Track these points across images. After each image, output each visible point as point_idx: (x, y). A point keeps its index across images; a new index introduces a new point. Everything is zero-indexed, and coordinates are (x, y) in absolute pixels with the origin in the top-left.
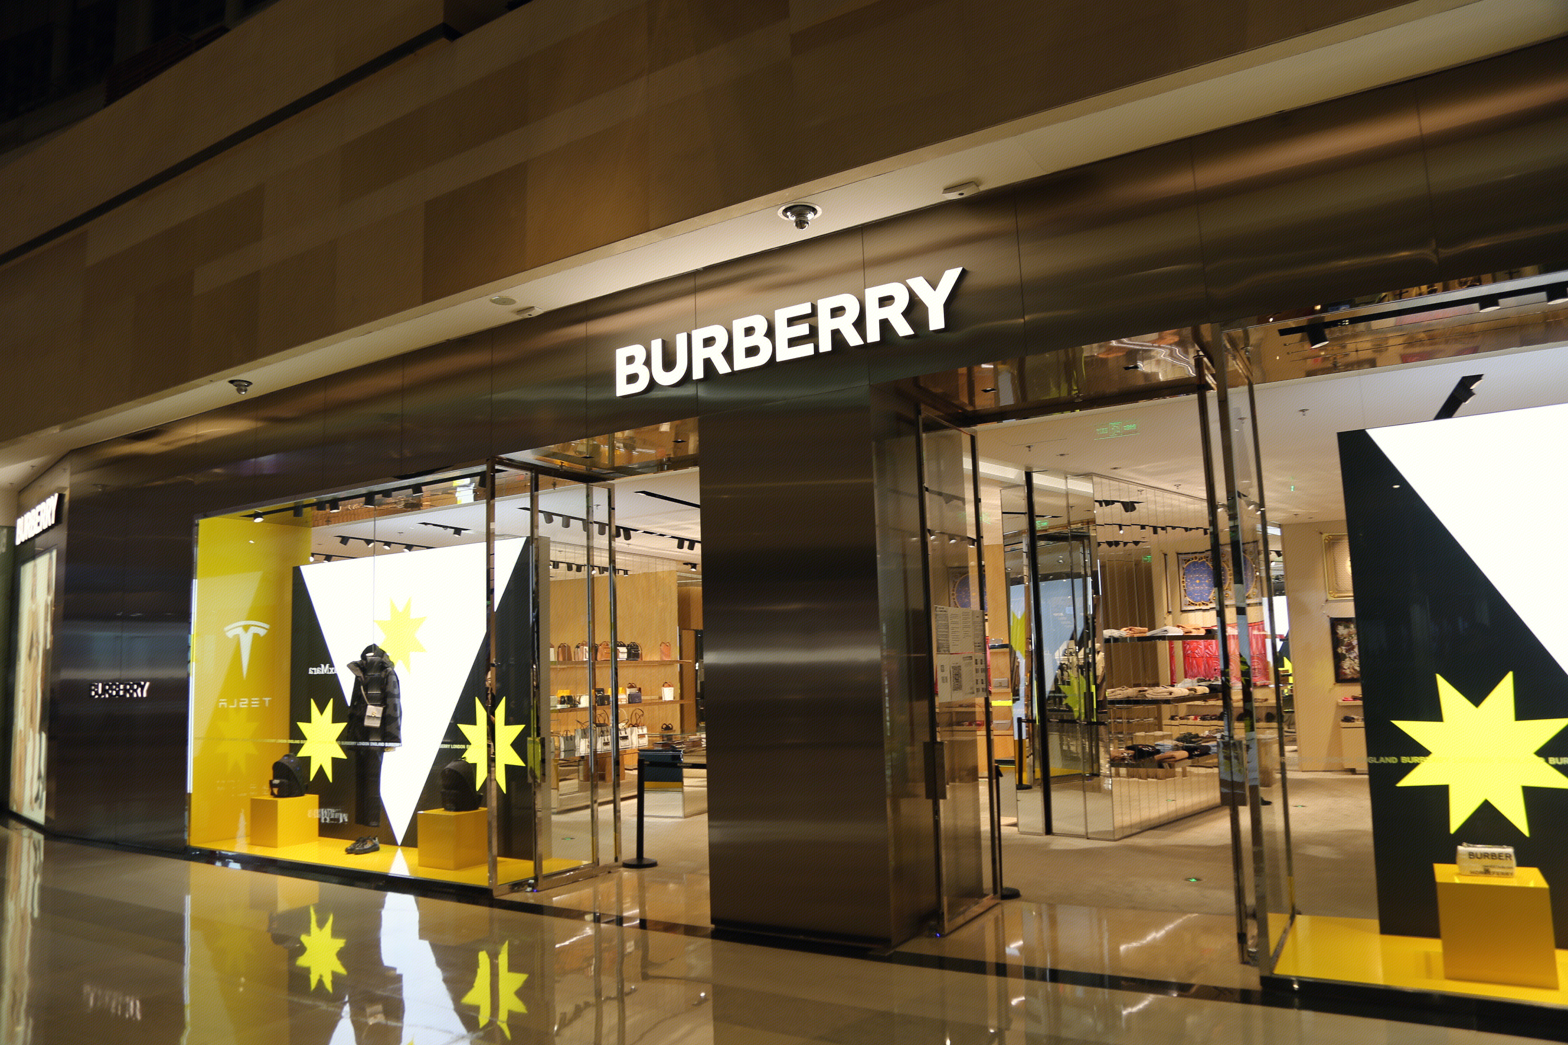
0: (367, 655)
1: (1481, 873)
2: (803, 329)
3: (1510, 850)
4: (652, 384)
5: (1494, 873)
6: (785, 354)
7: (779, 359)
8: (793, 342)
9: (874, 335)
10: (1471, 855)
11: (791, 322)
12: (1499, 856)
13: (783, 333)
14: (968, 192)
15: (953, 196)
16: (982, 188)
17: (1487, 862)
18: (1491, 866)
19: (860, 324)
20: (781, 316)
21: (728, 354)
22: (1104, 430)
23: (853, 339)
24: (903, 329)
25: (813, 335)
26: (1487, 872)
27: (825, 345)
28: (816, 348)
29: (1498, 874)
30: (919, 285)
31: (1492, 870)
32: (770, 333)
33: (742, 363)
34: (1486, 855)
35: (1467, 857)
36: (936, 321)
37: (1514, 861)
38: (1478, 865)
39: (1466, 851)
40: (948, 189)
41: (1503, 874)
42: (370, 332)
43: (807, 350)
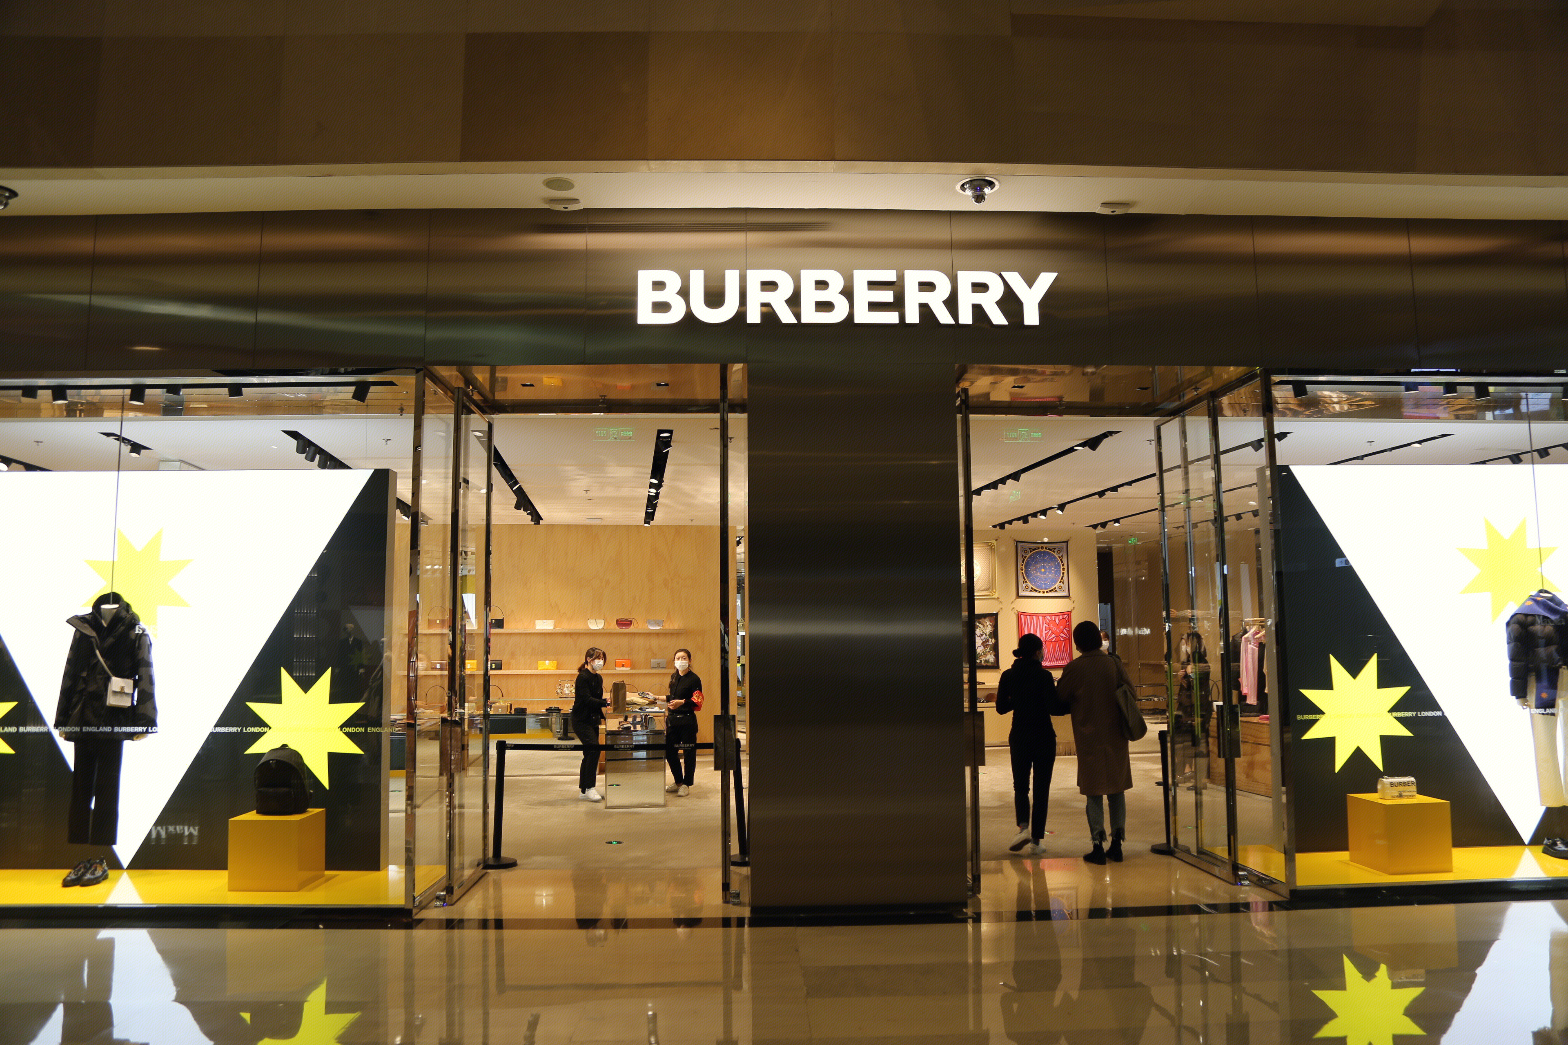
0: (104, 607)
1: (1397, 796)
2: (887, 296)
3: (1412, 779)
4: (689, 317)
5: (1405, 796)
6: (863, 316)
7: (857, 320)
8: (874, 306)
9: (966, 317)
10: (1392, 784)
11: (873, 285)
12: (1405, 784)
13: (863, 296)
14: (1119, 211)
15: (1107, 211)
16: (1132, 211)
17: (1401, 788)
18: (1404, 791)
19: (952, 303)
20: (862, 278)
21: (794, 302)
22: (1014, 434)
23: (944, 317)
24: (998, 318)
25: (898, 304)
26: (1401, 796)
27: (913, 317)
28: (902, 317)
29: (1407, 796)
30: (1015, 280)
31: (1404, 794)
32: (848, 293)
33: (810, 316)
34: (1400, 784)
35: (1389, 786)
36: (1031, 317)
37: (1414, 788)
38: (1395, 791)
39: (1387, 782)
40: (1105, 204)
41: (1410, 796)
42: (330, 176)
43: (891, 318)
